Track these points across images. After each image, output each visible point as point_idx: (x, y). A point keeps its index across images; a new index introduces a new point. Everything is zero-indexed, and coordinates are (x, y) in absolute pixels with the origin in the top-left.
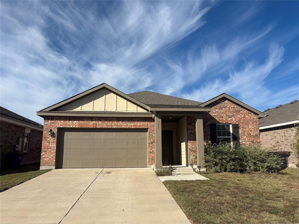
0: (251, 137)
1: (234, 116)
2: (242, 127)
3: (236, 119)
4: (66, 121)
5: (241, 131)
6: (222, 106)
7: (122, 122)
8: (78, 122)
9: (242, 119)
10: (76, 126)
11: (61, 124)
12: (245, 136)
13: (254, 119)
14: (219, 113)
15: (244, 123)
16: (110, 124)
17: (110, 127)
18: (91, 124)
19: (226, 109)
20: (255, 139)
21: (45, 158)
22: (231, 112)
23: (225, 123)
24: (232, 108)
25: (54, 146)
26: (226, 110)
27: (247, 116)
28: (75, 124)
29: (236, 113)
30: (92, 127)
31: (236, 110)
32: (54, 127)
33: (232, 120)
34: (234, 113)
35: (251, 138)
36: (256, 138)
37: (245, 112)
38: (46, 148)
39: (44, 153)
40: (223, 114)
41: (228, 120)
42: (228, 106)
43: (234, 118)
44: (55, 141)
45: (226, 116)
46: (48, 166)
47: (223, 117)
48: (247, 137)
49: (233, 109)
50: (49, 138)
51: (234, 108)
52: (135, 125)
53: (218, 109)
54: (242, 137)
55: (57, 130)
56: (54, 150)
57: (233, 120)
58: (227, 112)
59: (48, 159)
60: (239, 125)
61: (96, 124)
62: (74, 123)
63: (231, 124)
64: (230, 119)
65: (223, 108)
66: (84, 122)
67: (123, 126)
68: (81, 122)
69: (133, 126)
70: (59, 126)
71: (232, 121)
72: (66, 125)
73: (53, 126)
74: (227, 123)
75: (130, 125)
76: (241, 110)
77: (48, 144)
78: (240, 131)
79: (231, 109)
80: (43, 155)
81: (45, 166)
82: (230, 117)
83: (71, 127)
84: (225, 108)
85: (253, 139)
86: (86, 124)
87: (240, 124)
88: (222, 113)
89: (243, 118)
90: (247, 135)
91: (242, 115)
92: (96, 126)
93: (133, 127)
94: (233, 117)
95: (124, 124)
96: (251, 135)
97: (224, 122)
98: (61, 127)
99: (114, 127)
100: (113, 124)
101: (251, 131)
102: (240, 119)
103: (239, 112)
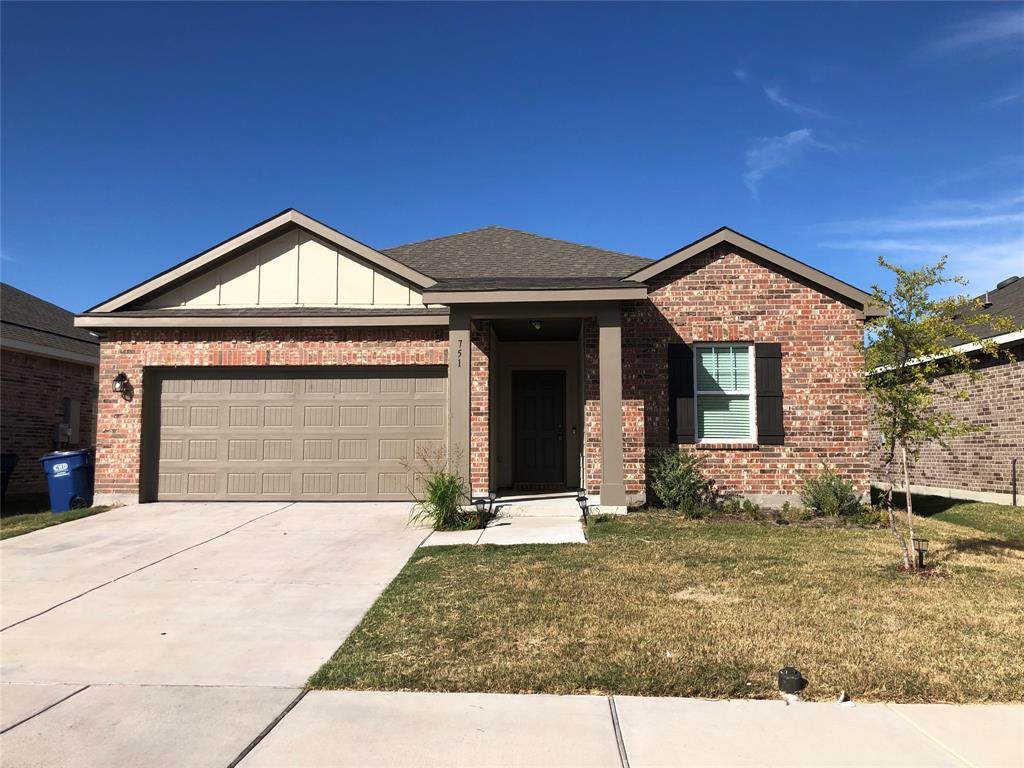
0: (828, 392)
1: (763, 313)
2: (794, 355)
3: (773, 323)
4: (169, 344)
5: (790, 370)
6: (720, 277)
7: (357, 346)
8: (207, 345)
9: (795, 323)
10: (201, 360)
11: (155, 354)
12: (805, 386)
13: (847, 322)
14: (706, 303)
15: (804, 339)
16: (315, 352)
17: (315, 363)
18: (250, 353)
19: (734, 286)
20: (846, 397)
21: (107, 466)
22: (752, 297)
23: (726, 342)
24: (760, 281)
25: (133, 428)
26: (735, 292)
27: (818, 311)
28: (199, 353)
29: (773, 302)
30: (254, 363)
31: (773, 292)
32: (131, 365)
33: (757, 329)
34: (764, 302)
35: (831, 397)
36: (850, 394)
37: (810, 298)
38: (110, 433)
39: (103, 451)
40: (720, 307)
41: (740, 329)
42: (742, 277)
43: (763, 320)
44: (138, 411)
45: (734, 313)
46: (117, 492)
47: (719, 319)
48: (812, 392)
49: (761, 287)
50: (116, 401)
51: (765, 281)
52: (399, 353)
53: (701, 288)
54: (794, 392)
55: (141, 375)
56: (133, 441)
57: (761, 328)
58: (735, 298)
59: (117, 470)
60: (783, 347)
61: (268, 352)
62: (197, 352)
63: (751, 342)
64: (747, 326)
65: (722, 282)
66: (229, 346)
67: (359, 360)
68: (219, 346)
69: (394, 358)
70: (148, 360)
71: (755, 333)
72: (169, 359)
73: (128, 362)
74: (737, 342)
75: (384, 354)
76: (793, 291)
77: (114, 420)
78: (787, 371)
79: (754, 287)
80: (102, 456)
81: (109, 492)
82: (747, 318)
83: (187, 363)
84: (731, 282)
85: (837, 397)
86: (235, 354)
87: (788, 344)
88: (718, 303)
89: (799, 322)
90: (815, 385)
91: (799, 308)
92: (268, 360)
93: (393, 362)
94: (759, 317)
95: (363, 352)
96: (828, 386)
97: (724, 339)
98: (155, 364)
99: (329, 363)
100: (324, 353)
101: (831, 368)
102: (790, 323)
103: (784, 297)
